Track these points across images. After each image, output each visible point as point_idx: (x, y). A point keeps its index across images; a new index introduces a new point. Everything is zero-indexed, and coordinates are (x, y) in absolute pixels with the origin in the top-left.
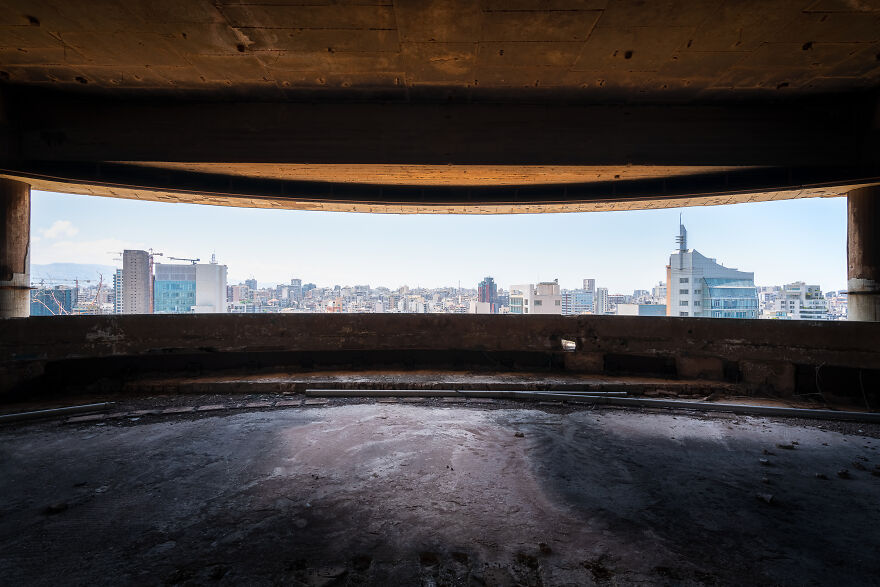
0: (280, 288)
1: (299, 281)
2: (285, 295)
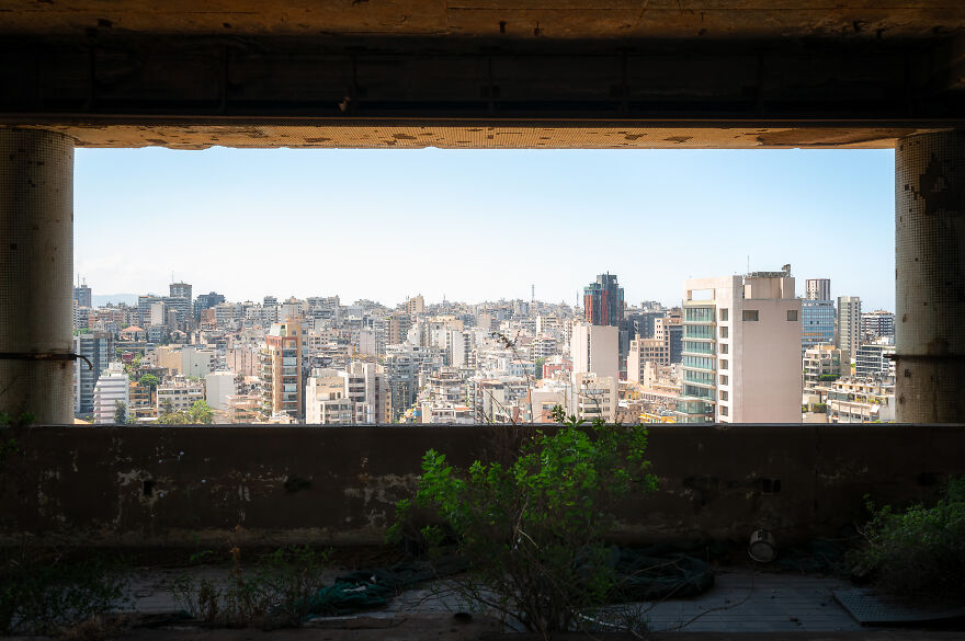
0: (147, 303)
1: (188, 288)
2: (156, 318)
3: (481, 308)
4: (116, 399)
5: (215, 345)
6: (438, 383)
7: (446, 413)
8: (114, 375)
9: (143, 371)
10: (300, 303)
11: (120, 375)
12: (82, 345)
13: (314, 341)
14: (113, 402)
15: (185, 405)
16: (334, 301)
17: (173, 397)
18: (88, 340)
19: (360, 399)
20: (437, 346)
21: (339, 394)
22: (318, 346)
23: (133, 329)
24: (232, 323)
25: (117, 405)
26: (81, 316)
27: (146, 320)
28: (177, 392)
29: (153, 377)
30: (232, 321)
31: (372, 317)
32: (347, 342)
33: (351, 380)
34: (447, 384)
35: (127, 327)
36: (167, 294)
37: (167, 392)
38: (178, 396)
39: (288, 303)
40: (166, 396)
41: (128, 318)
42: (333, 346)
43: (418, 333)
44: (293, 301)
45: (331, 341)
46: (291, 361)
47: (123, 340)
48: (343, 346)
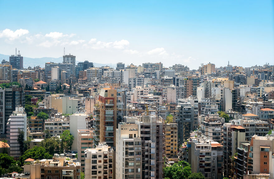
3: (252, 70)
4: (19, 129)
5: (82, 95)
6: (207, 125)
7: (206, 147)
8: (18, 115)
9: (40, 110)
10: (135, 68)
11: (21, 115)
12: (6, 95)
13: (140, 93)
14: (17, 130)
15: (60, 132)
16: (159, 66)
17: (54, 127)
18: (10, 92)
19: (148, 139)
20: (214, 98)
21: (135, 135)
22: (142, 96)
23: (42, 82)
24: (95, 80)
25: (19, 132)
26: (14, 75)
27: (49, 77)
28: (56, 124)
29: (45, 114)
30: (96, 78)
31: (178, 77)
32: (160, 94)
33: (142, 127)
34: (213, 125)
35: (38, 81)
36: (61, 61)
37: (50, 124)
38: (56, 126)
39: (129, 67)
40: (50, 126)
41: (39, 75)
42: (151, 96)
43: (203, 89)
44: (132, 67)
45: (150, 93)
46: (110, 112)
47: (34, 90)
48: (157, 96)
